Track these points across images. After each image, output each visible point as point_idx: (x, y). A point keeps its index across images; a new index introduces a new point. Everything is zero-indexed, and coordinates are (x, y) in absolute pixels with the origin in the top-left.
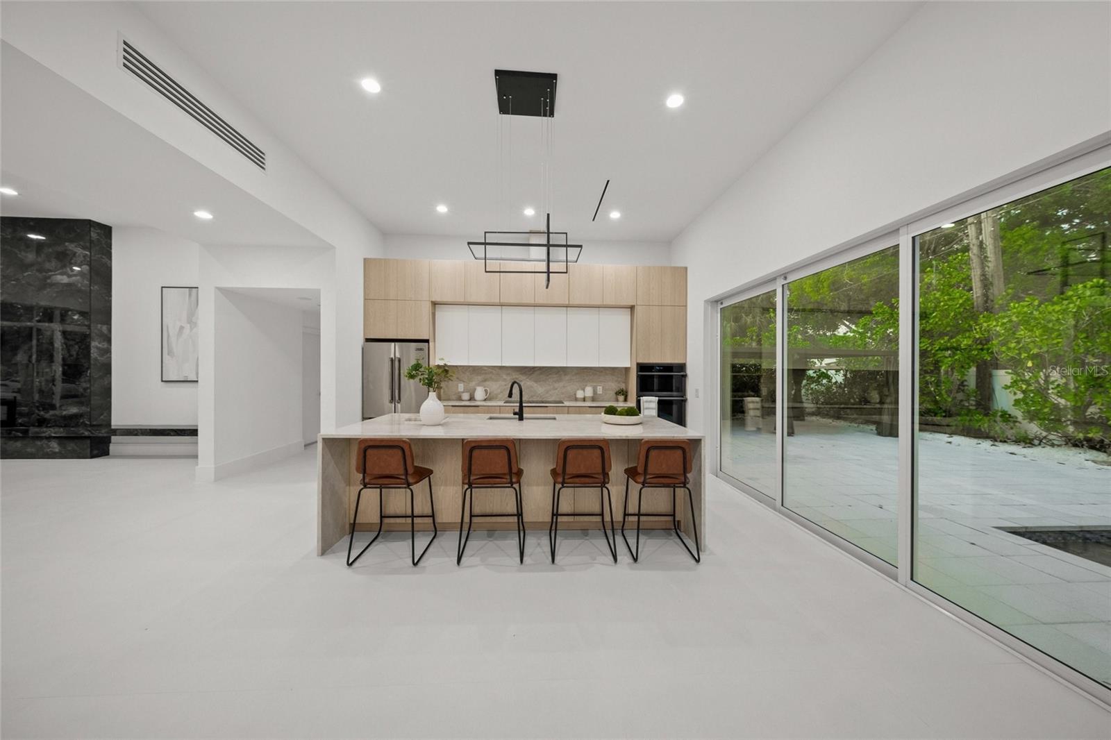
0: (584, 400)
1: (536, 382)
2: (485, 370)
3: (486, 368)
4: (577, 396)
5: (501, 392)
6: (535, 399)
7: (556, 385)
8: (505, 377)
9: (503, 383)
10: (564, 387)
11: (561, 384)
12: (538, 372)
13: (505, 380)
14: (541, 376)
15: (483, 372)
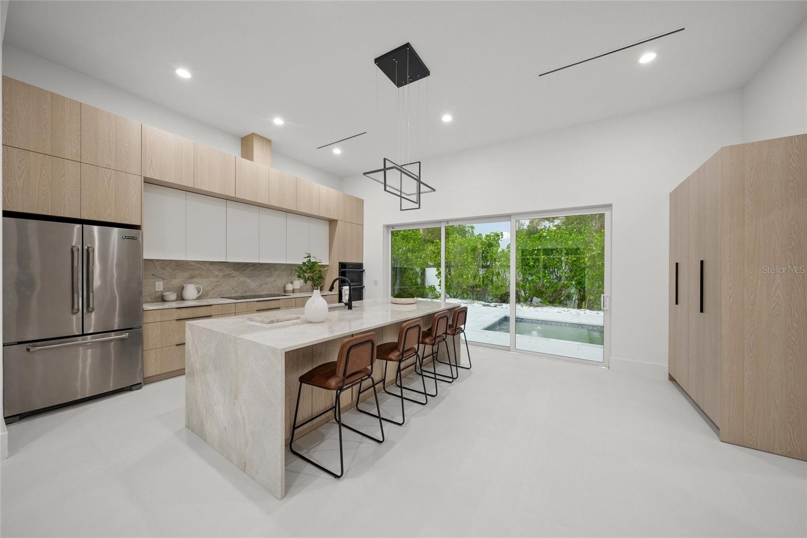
0: (293, 291)
1: (249, 277)
2: (193, 266)
3: (193, 263)
4: (286, 289)
5: (213, 289)
6: (248, 294)
7: (268, 280)
8: (216, 273)
9: (215, 280)
10: (275, 281)
11: (273, 279)
12: (252, 268)
13: (217, 276)
14: (254, 272)
15: (190, 267)
